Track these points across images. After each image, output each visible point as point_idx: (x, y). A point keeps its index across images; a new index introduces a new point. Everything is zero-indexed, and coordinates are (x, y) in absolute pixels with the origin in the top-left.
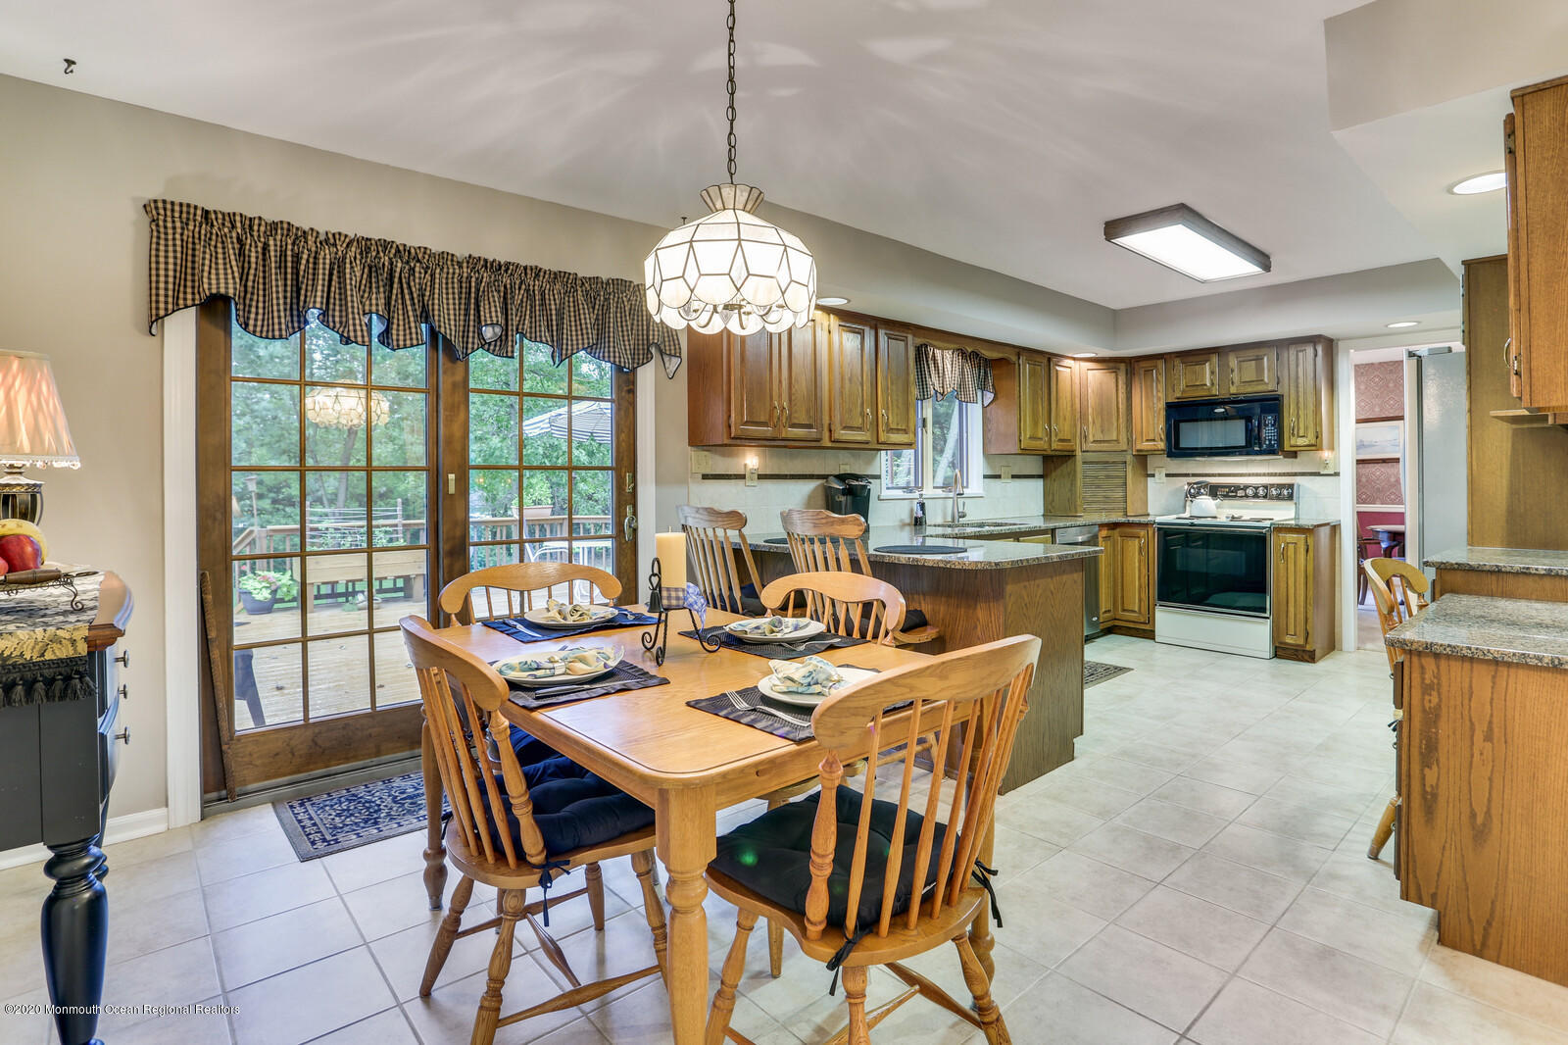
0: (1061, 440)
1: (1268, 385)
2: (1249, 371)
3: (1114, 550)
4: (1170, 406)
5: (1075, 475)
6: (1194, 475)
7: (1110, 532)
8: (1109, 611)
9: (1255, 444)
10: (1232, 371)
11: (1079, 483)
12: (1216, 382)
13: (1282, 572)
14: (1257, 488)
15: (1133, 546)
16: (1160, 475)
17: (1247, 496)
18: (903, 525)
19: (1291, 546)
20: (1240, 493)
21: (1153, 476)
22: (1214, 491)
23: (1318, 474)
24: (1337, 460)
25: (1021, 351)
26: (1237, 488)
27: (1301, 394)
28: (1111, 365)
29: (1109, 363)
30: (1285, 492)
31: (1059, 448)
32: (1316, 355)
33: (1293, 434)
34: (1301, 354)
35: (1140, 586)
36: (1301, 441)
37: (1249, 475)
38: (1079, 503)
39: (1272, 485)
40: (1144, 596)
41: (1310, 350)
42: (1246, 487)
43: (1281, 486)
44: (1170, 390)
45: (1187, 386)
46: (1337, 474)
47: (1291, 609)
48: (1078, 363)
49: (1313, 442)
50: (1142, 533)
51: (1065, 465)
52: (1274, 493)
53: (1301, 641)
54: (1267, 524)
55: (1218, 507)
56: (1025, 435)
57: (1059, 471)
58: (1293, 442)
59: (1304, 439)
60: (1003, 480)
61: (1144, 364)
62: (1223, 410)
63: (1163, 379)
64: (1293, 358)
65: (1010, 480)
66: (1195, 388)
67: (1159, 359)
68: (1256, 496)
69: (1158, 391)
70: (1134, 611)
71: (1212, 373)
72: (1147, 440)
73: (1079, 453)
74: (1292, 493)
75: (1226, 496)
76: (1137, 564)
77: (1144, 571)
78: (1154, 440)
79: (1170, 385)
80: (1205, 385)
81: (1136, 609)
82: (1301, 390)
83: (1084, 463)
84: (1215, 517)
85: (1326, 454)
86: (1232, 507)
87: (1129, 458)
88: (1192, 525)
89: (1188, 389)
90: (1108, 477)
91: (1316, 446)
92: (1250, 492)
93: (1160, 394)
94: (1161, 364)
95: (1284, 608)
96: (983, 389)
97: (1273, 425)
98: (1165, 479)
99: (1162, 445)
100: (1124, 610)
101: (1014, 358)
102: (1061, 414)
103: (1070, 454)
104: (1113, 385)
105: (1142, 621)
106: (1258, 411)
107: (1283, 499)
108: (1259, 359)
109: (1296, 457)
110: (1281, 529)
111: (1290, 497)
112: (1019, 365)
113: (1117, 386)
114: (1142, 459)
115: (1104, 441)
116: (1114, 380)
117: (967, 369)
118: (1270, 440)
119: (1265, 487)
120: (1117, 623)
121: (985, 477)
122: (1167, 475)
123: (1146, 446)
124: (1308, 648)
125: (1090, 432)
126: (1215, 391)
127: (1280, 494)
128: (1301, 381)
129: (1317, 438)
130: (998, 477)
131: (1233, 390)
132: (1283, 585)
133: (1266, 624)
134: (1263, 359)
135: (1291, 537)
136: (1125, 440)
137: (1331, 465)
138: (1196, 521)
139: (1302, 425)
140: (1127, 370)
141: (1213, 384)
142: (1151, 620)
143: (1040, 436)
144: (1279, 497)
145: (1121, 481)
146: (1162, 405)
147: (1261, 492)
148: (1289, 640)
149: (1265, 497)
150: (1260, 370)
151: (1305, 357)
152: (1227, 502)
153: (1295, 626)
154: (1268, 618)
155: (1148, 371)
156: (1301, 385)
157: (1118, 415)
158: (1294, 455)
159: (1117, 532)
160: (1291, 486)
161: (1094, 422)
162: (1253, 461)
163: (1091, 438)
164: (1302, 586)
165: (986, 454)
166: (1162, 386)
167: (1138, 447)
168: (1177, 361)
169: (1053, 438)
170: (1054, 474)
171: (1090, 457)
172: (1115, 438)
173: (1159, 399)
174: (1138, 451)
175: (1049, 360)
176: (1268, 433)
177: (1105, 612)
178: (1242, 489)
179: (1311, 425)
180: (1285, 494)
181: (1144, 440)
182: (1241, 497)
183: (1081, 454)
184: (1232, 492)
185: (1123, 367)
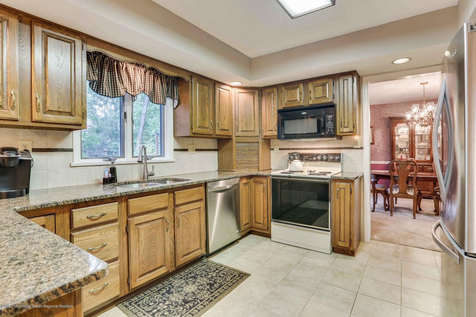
0: (222, 130)
1: (329, 99)
2: (319, 92)
3: (251, 190)
4: (279, 112)
5: (232, 150)
6: (292, 149)
7: (248, 180)
8: (248, 223)
9: (322, 131)
10: (310, 92)
11: (234, 154)
12: (302, 98)
13: (337, 205)
14: (322, 156)
15: (260, 187)
16: (276, 149)
17: (317, 160)
18: (98, 184)
19: (342, 190)
20: (314, 158)
21: (273, 149)
22: (302, 157)
23: (352, 148)
24: (362, 140)
25: (193, 75)
26: (313, 155)
27: (346, 104)
28: (251, 91)
29: (251, 90)
30: (337, 158)
31: (221, 134)
32: (353, 82)
33: (341, 126)
34: (345, 81)
35: (264, 210)
36: (345, 130)
37: (319, 149)
38: (234, 164)
39: (330, 154)
40: (266, 216)
41: (350, 79)
42: (317, 155)
43: (334, 155)
44: (280, 104)
45: (288, 101)
46: (362, 148)
47: (342, 227)
48: (233, 89)
49: (352, 130)
50: (264, 181)
51: (227, 144)
52: (331, 158)
53: (347, 246)
54: (328, 176)
55: (303, 165)
56: (196, 125)
57: (225, 147)
58: (341, 131)
59: (347, 128)
60: (189, 152)
61: (267, 90)
62: (306, 113)
63: (276, 98)
64: (341, 84)
65: (194, 152)
66: (292, 102)
67: (274, 87)
68: (322, 160)
69: (274, 104)
70: (260, 223)
71: (301, 93)
72: (269, 131)
73: (234, 137)
74: (340, 158)
75: (307, 160)
76: (262, 198)
77: (266, 202)
78: (272, 130)
79: (280, 101)
80: (297, 100)
81: (262, 222)
82: (346, 101)
83: (237, 142)
84: (302, 172)
85: (356, 137)
86: (310, 166)
87: (260, 140)
88: (290, 177)
89: (288, 103)
90: (250, 150)
91: (352, 133)
92: (319, 158)
93: (275, 106)
94: (275, 90)
95: (338, 225)
96: (173, 98)
97: (331, 121)
98: (278, 151)
99: (276, 133)
100: (256, 223)
101: (187, 78)
102: (222, 114)
103: (229, 137)
104: (252, 102)
105: (265, 229)
106: (324, 113)
107: (335, 162)
108: (324, 85)
109: (341, 139)
110: (336, 180)
111: (339, 160)
112: (192, 83)
113: (254, 102)
114: (267, 141)
115: (247, 131)
116: (253, 99)
117: (158, 83)
118: (330, 129)
119: (327, 155)
120: (252, 229)
121: (175, 150)
122: (280, 149)
123: (268, 133)
124: (351, 249)
125: (240, 126)
126: (302, 103)
127: (334, 159)
128: (346, 96)
129: (354, 128)
130: (187, 150)
131: (311, 102)
132: (338, 213)
133: (329, 234)
134: (326, 85)
135: (342, 185)
136: (258, 131)
137: (359, 143)
138: (292, 175)
139: (346, 121)
140: (259, 94)
141: (301, 100)
142: (269, 228)
143: (207, 126)
144: (333, 161)
145: (256, 152)
146: (276, 112)
147: (325, 158)
148: (341, 244)
149: (326, 160)
150: (324, 91)
151: (348, 83)
152: (308, 163)
153: (344, 237)
154: (329, 231)
155: (269, 94)
156: (346, 99)
157: (254, 117)
158: (340, 138)
159: (252, 180)
160: (339, 155)
161: (242, 121)
162: (320, 141)
163: (240, 129)
164: (348, 213)
165: (176, 137)
166: (276, 102)
167: (265, 134)
168: (283, 88)
169: (217, 128)
170: (222, 149)
171: (239, 139)
172: (253, 129)
173: (274, 108)
174: (265, 136)
175: (215, 84)
176: (329, 125)
177: (246, 225)
178: (315, 156)
179: (351, 121)
180: (336, 159)
181: (267, 130)
182: (315, 160)
183: (235, 138)
184: (310, 158)
185: (257, 92)
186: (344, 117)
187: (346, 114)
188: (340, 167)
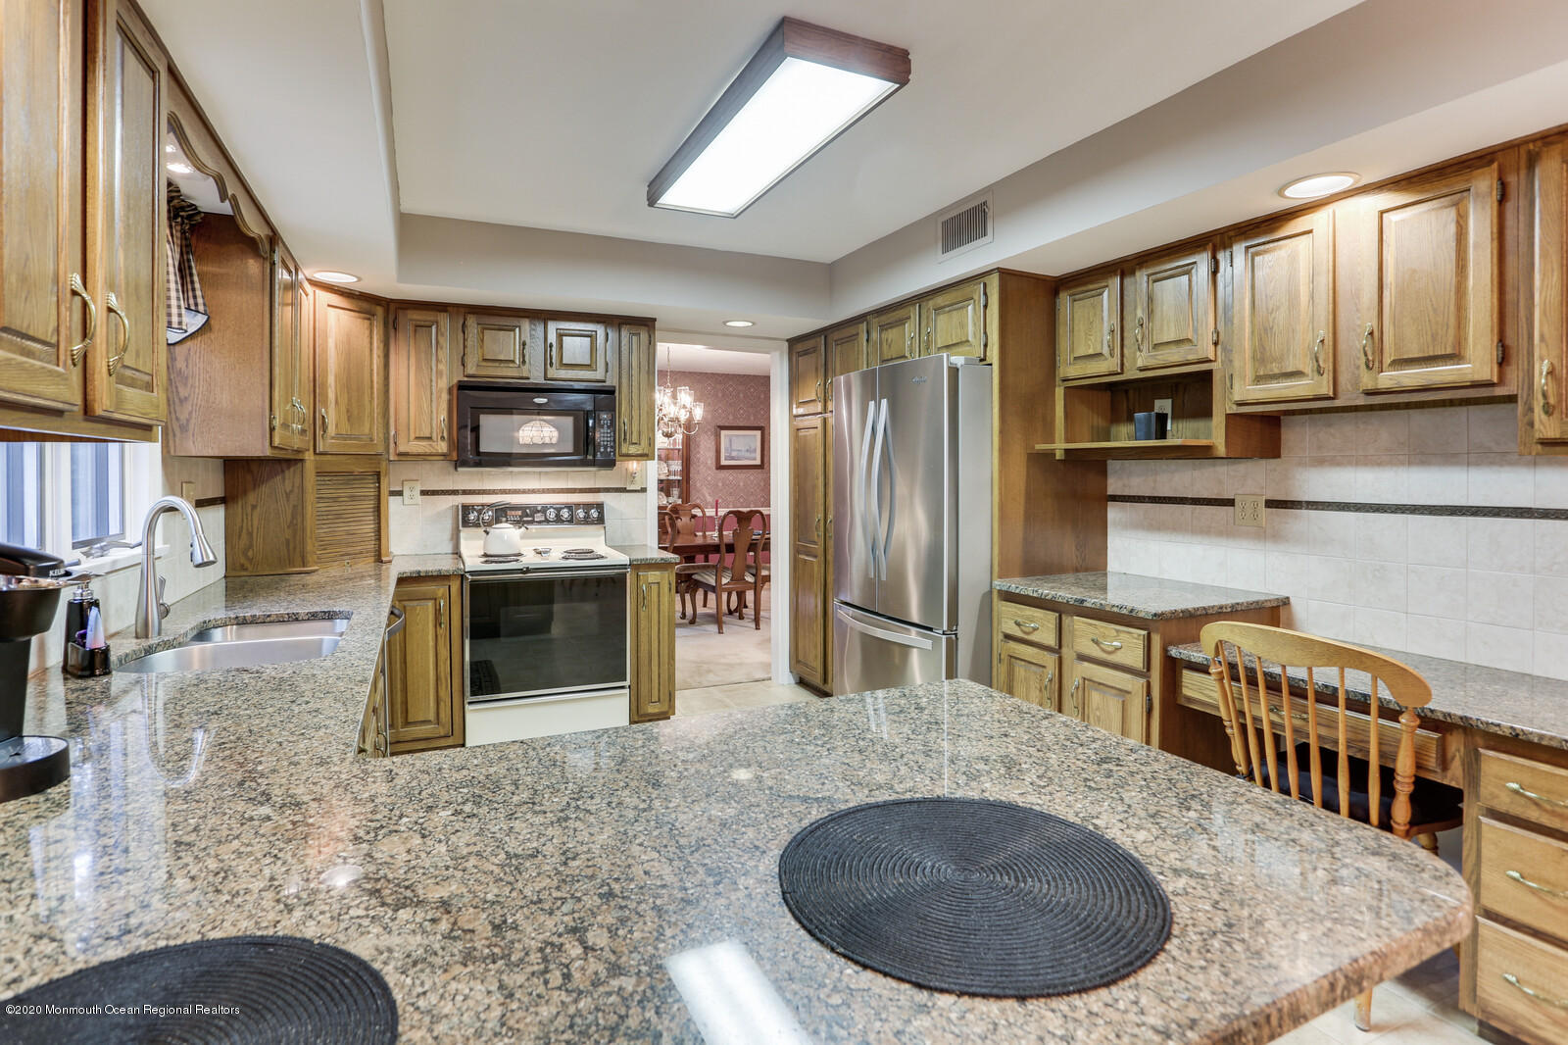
1: (602, 373)
2: (574, 351)
4: (457, 387)
6: (465, 492)
10: (551, 346)
11: (310, 511)
12: (527, 359)
14: (558, 510)
15: (425, 613)
16: (412, 494)
17: (547, 521)
19: (655, 587)
20: (539, 517)
21: (400, 493)
23: (623, 490)
24: (644, 472)
26: (534, 509)
27: (635, 389)
28: (365, 305)
29: (365, 303)
30: (593, 514)
32: (650, 344)
33: (625, 440)
34: (633, 339)
36: (633, 450)
38: (310, 546)
39: (578, 505)
40: (445, 694)
41: (645, 335)
42: (544, 509)
43: (587, 507)
44: (459, 364)
45: (484, 360)
46: (644, 490)
48: (314, 290)
49: (646, 451)
50: (440, 590)
51: (279, 478)
52: (579, 515)
56: (280, 418)
57: (265, 489)
58: (624, 450)
59: (637, 447)
61: (414, 316)
62: (545, 400)
63: (447, 343)
64: (625, 340)
66: (494, 364)
67: (438, 310)
68: (559, 520)
69: (438, 361)
70: (428, 722)
71: (523, 344)
72: (418, 438)
73: (309, 456)
74: (602, 515)
75: (523, 522)
76: (431, 644)
78: (430, 438)
79: (458, 357)
80: (513, 361)
81: (432, 716)
82: (635, 383)
83: (319, 474)
85: (634, 465)
87: (384, 466)
89: (484, 364)
90: (350, 498)
91: (647, 456)
92: (551, 514)
93: (441, 367)
94: (444, 320)
97: (607, 427)
98: (419, 498)
99: (442, 447)
100: (411, 724)
103: (296, 457)
104: (366, 341)
106: (591, 406)
107: (591, 523)
108: (586, 336)
111: (600, 520)
113: (371, 343)
115: (352, 436)
116: (367, 332)
118: (606, 447)
119: (569, 507)
122: (424, 493)
123: (416, 447)
126: (525, 372)
127: (588, 517)
128: (635, 372)
129: (650, 445)
131: (552, 374)
133: (624, 693)
135: (652, 576)
137: (639, 480)
139: (635, 429)
140: (386, 319)
141: (522, 361)
144: (587, 521)
145: (372, 504)
146: (444, 384)
147: (565, 514)
148: (653, 708)
149: (570, 521)
151: (639, 343)
152: (526, 531)
153: (660, 690)
154: (626, 687)
155: (421, 327)
156: (634, 378)
157: (372, 393)
158: (611, 465)
160: (600, 507)
161: (337, 402)
163: (332, 430)
166: (446, 355)
167: (401, 449)
168: (470, 320)
170: (251, 498)
171: (327, 463)
172: (366, 430)
173: (439, 374)
174: (400, 454)
176: (604, 436)
178: (539, 511)
179: (644, 428)
180: (595, 516)
181: (412, 436)
182: (540, 522)
183: (312, 458)
184: (527, 516)
185: (379, 311)
186: (631, 420)
187: (635, 414)
188: (600, 536)
